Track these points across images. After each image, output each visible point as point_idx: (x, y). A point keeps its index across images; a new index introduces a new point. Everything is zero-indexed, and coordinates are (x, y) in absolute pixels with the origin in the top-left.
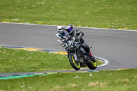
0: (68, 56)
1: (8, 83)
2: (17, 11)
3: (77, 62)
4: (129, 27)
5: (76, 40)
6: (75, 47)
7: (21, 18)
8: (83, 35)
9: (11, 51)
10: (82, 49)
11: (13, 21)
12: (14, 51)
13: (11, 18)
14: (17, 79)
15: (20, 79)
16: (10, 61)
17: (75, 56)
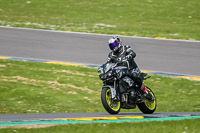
1: (164, 127)
2: (178, 22)
7: (183, 32)
9: (167, 81)
10: (128, 80)
11: (172, 37)
12: (171, 80)
13: (168, 32)
14: (175, 122)
15: (181, 122)
16: (165, 95)
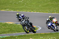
0: (23, 28)
3: (27, 30)
4: (57, 12)
5: (26, 21)
6: (25, 23)
7: (10, 8)
8: (28, 18)
17: (26, 27)
